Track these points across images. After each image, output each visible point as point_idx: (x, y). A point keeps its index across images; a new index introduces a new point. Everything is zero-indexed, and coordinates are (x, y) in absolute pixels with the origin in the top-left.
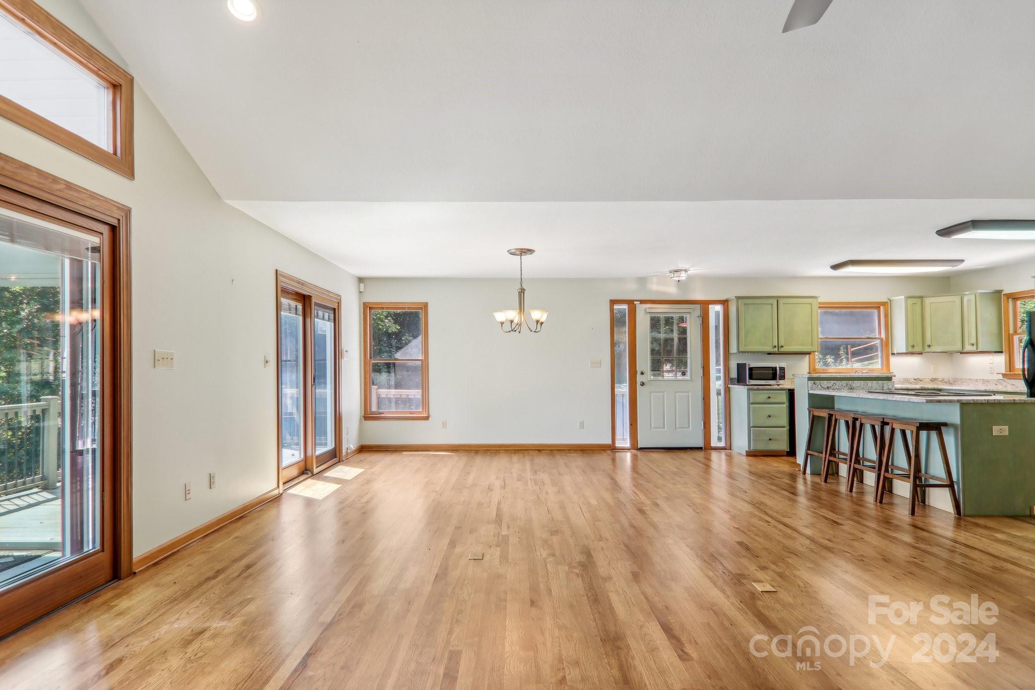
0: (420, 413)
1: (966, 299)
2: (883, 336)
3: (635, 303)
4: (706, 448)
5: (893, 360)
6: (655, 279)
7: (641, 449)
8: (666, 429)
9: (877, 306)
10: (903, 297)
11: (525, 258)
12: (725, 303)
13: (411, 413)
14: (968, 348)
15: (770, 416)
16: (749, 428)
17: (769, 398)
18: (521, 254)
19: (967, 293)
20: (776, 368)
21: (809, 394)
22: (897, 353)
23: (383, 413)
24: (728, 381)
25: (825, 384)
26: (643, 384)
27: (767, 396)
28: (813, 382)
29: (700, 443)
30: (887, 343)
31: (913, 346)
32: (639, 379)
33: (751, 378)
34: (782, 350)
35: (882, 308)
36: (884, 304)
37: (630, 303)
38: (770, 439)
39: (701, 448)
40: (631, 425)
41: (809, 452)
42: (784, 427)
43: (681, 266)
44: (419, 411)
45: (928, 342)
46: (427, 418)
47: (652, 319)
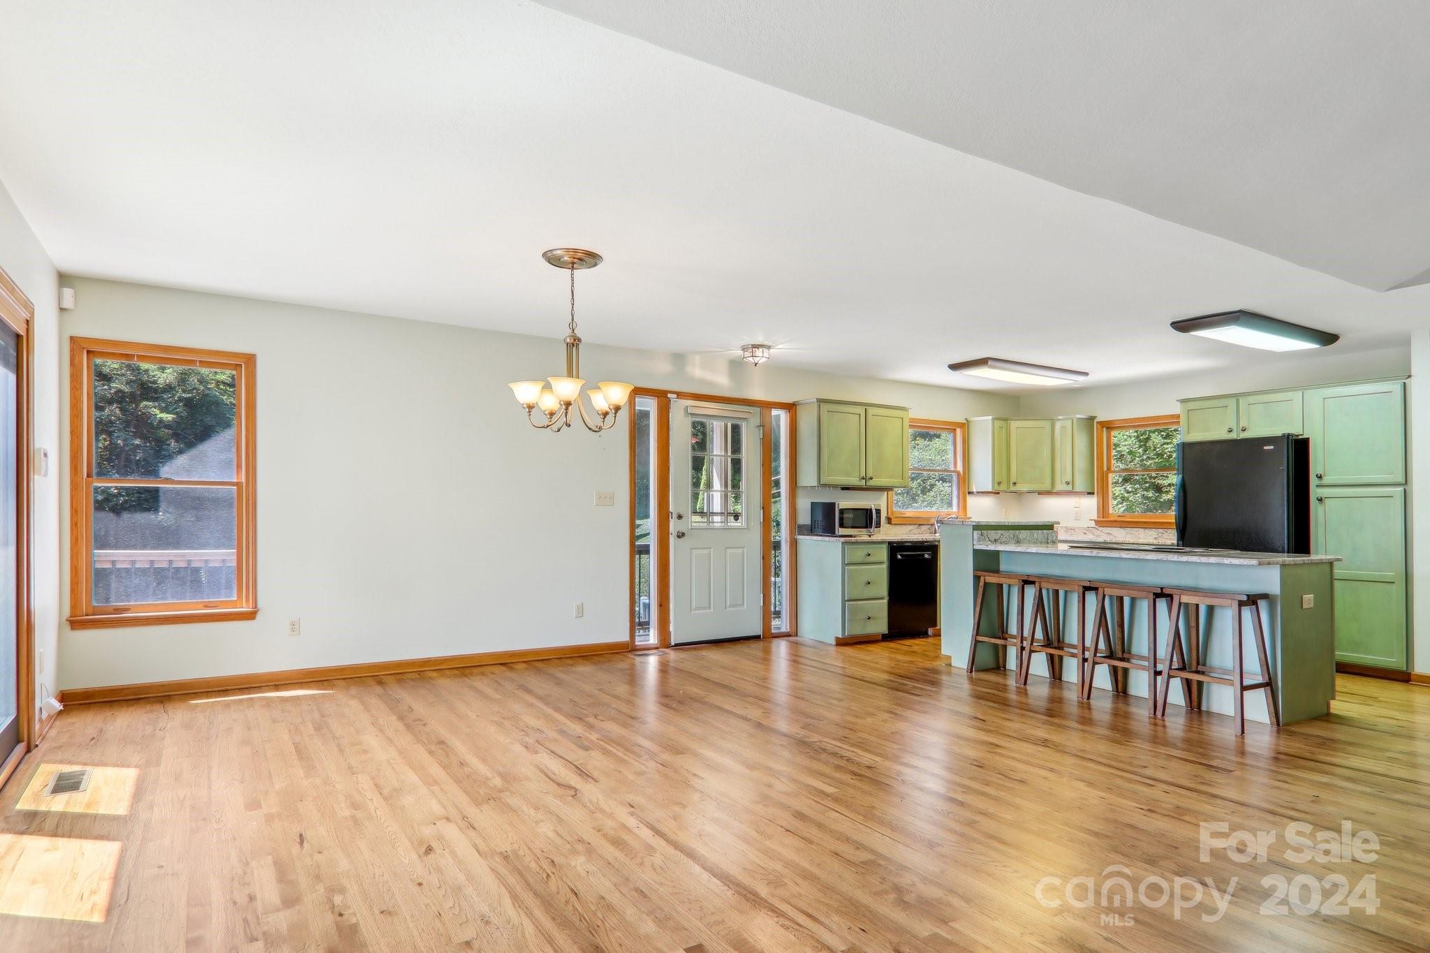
0: (233, 604)
1: (1058, 425)
2: (960, 468)
3: (669, 395)
4: (765, 638)
5: (971, 500)
6: (697, 358)
7: (676, 645)
8: (712, 610)
9: (952, 427)
10: (990, 417)
11: (582, 274)
12: (791, 407)
13: (206, 607)
14: (1060, 486)
15: (869, 583)
16: (844, 602)
17: (869, 555)
18: (573, 263)
19: (1060, 417)
20: (871, 510)
21: (974, 550)
22: (978, 492)
23: (126, 610)
24: (798, 529)
25: (993, 534)
26: (681, 535)
27: (865, 552)
28: (980, 532)
29: (757, 630)
30: (964, 480)
31: (999, 483)
32: (674, 526)
33: (842, 525)
34: (871, 483)
35: (958, 431)
36: (961, 425)
37: (662, 396)
38: (869, 618)
39: (757, 638)
40: (661, 606)
41: (980, 638)
42: (882, 598)
43: (760, 339)
44: (230, 599)
45: (1013, 479)
46: (251, 616)
47: (694, 425)
